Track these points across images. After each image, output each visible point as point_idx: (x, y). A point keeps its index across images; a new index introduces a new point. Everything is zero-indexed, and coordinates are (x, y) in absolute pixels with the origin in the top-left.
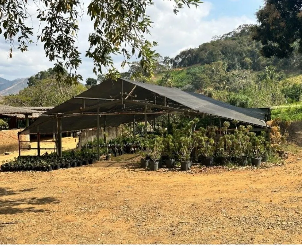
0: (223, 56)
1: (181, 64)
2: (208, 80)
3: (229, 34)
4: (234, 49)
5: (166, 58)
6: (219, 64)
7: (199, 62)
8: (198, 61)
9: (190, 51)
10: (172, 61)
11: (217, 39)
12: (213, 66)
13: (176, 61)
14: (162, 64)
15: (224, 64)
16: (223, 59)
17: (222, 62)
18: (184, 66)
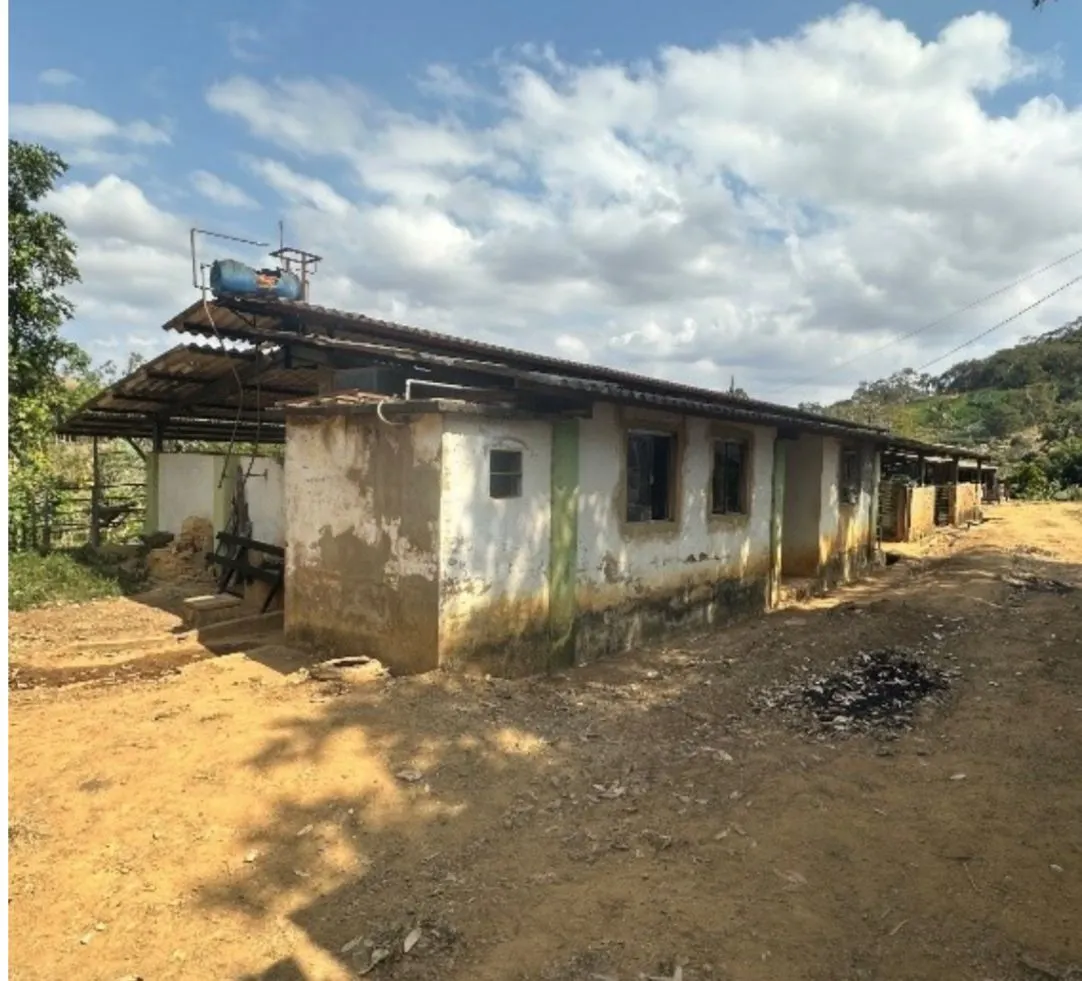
0: (1045, 374)
1: (952, 386)
2: (1019, 417)
3: (1056, 332)
4: (1072, 359)
5: (925, 376)
6: (1040, 388)
7: (994, 384)
8: (992, 381)
9: (974, 364)
10: (934, 381)
11: (1029, 341)
12: (1028, 392)
13: (943, 381)
14: (916, 387)
15: (1052, 388)
16: (1049, 380)
17: (1047, 385)
18: (962, 390)
